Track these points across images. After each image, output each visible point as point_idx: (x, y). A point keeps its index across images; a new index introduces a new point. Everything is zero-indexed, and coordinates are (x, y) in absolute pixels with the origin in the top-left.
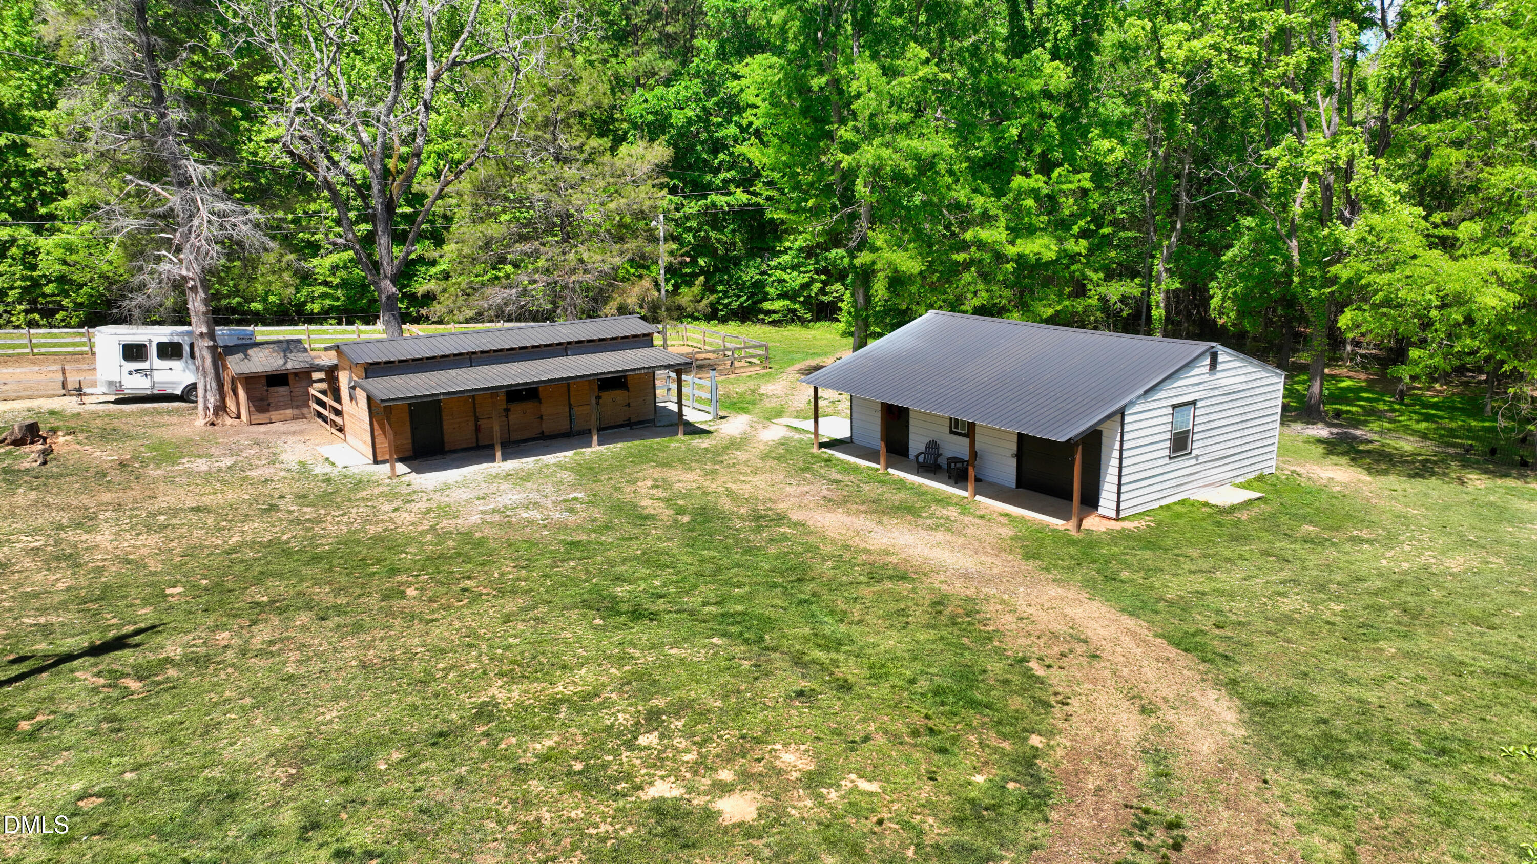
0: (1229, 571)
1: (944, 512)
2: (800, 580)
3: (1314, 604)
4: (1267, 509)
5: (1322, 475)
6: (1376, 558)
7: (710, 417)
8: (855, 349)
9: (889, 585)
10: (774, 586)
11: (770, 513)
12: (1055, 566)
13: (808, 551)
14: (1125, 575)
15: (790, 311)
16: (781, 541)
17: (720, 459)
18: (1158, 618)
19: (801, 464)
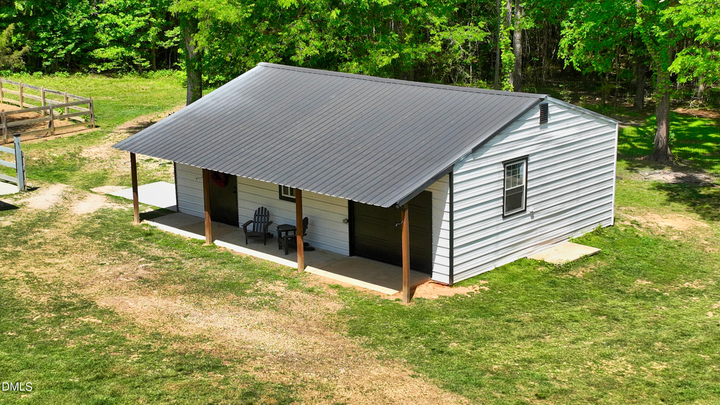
0: (558, 335)
1: (271, 287)
2: (99, 378)
3: (637, 364)
4: (603, 264)
5: (662, 224)
6: (703, 311)
7: (15, 189)
8: (189, 103)
9: (198, 376)
10: (70, 387)
11: (74, 300)
12: (382, 342)
13: (112, 343)
14: (453, 346)
15: (126, 59)
16: (83, 333)
17: (24, 238)
18: (481, 392)
19: (118, 240)
